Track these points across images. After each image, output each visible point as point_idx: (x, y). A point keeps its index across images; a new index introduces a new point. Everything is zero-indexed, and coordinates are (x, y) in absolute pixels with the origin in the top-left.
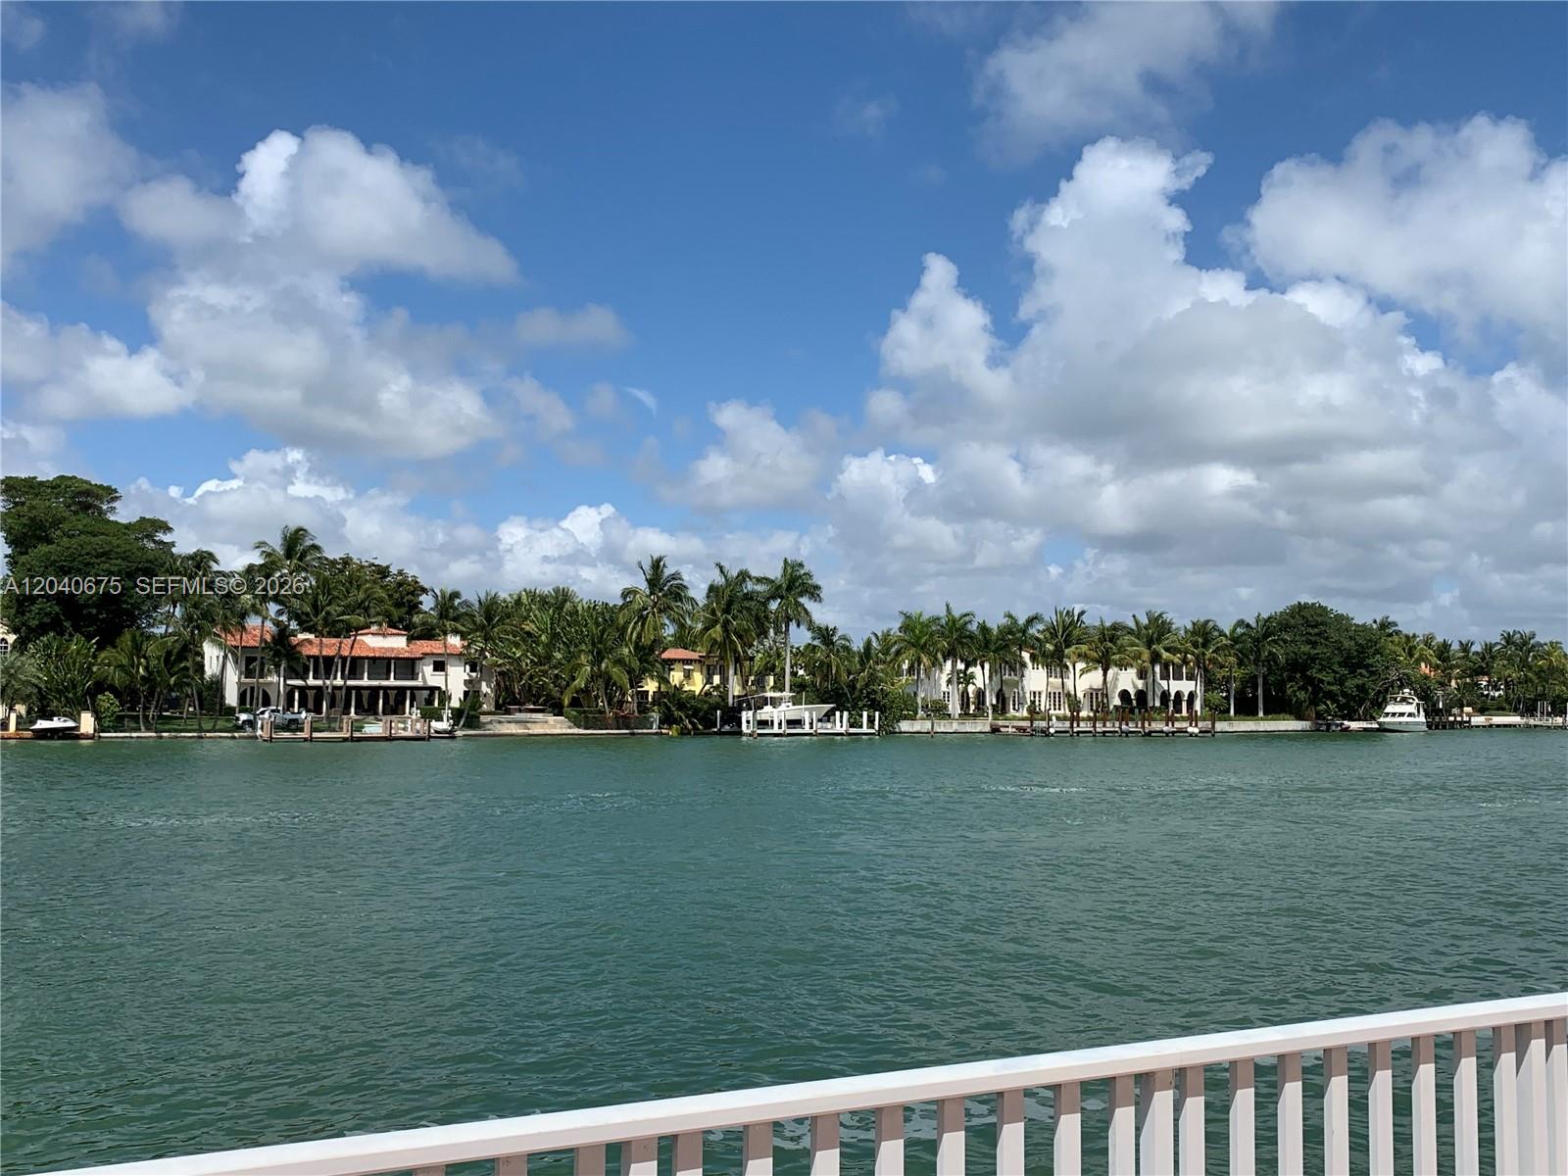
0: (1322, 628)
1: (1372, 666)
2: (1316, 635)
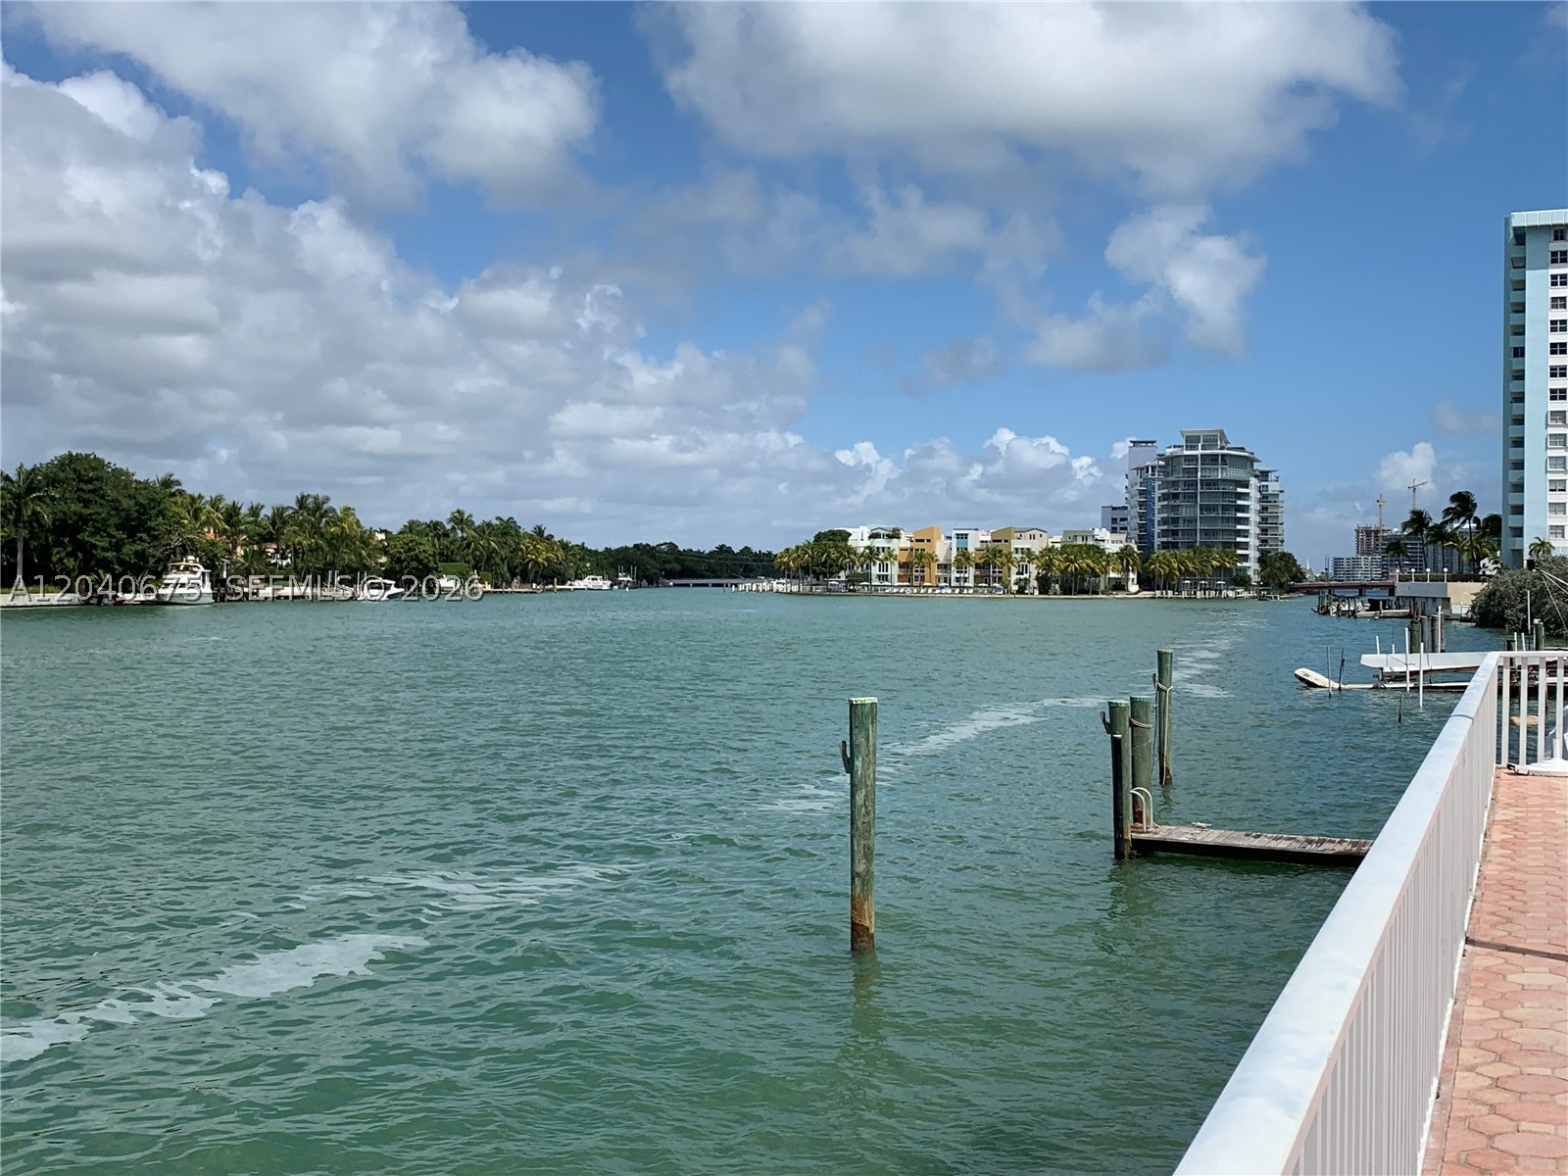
0: (97, 484)
1: (154, 530)
2: (90, 491)
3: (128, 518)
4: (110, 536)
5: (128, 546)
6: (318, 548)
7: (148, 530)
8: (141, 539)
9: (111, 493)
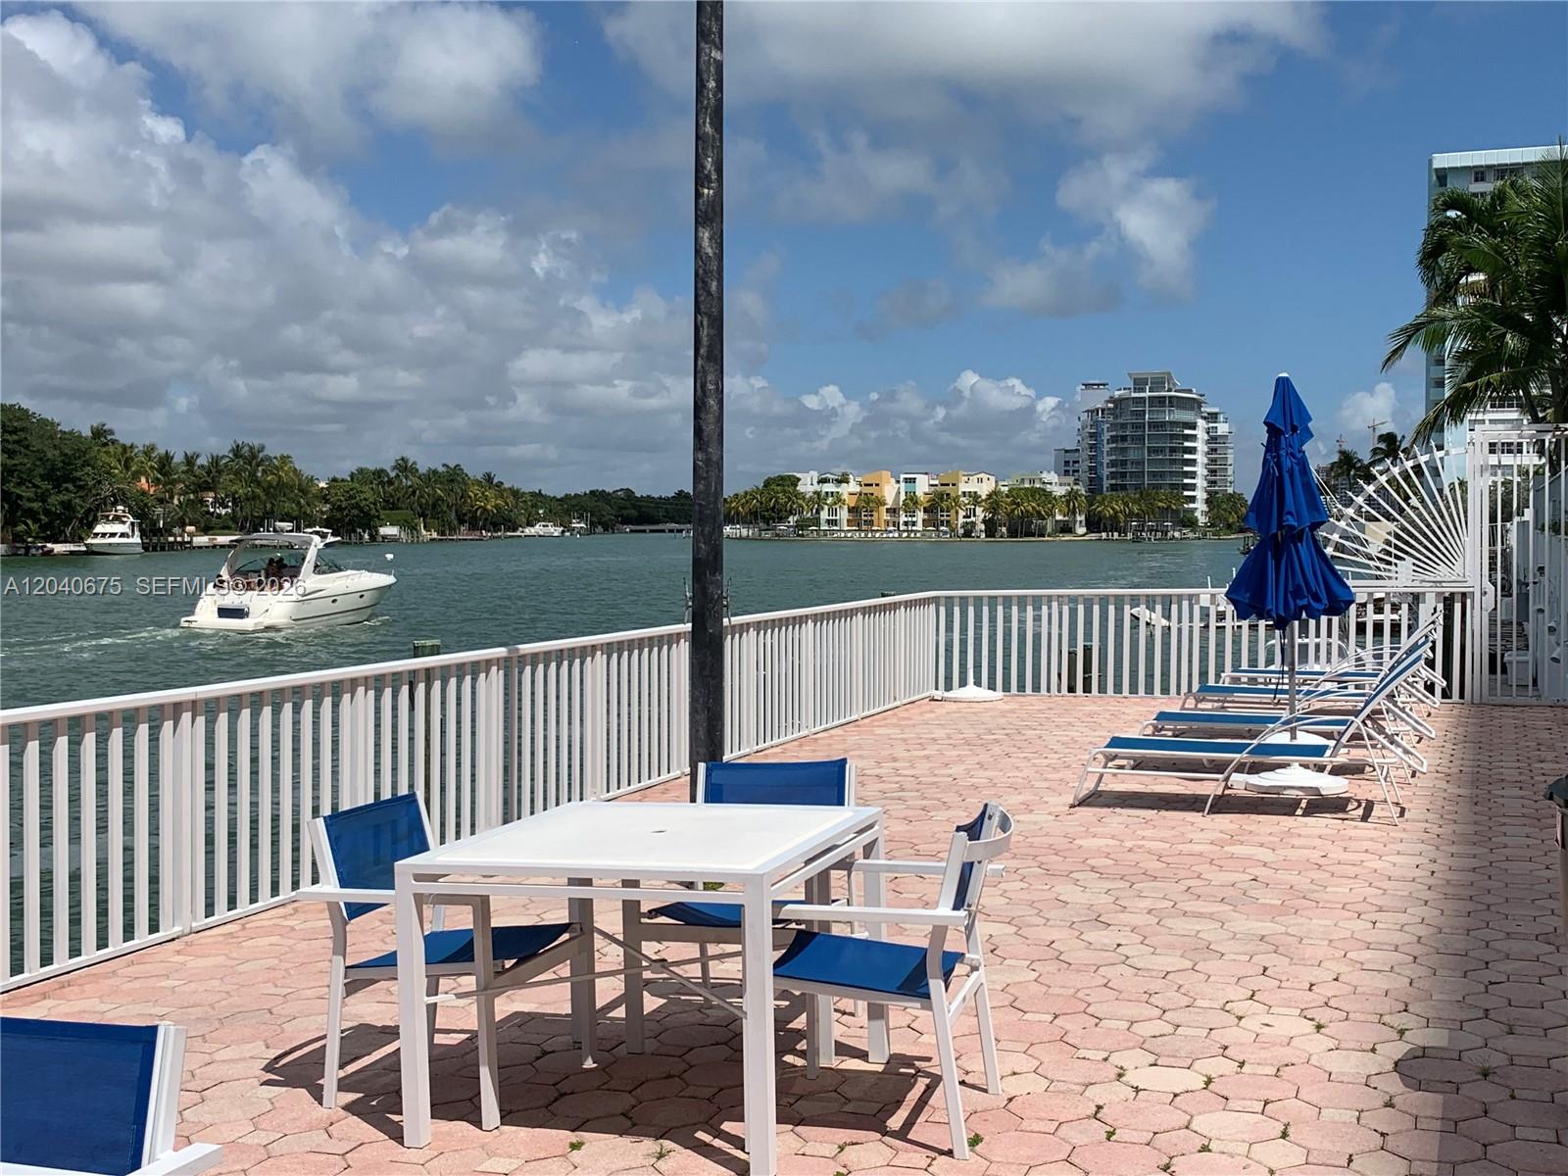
0: (22, 435)
1: (80, 480)
2: (15, 442)
3: (53, 469)
4: (35, 486)
5: (53, 497)
6: (255, 497)
7: (74, 480)
8: (67, 489)
9: (36, 445)
